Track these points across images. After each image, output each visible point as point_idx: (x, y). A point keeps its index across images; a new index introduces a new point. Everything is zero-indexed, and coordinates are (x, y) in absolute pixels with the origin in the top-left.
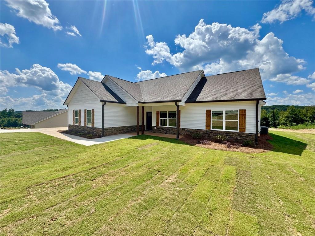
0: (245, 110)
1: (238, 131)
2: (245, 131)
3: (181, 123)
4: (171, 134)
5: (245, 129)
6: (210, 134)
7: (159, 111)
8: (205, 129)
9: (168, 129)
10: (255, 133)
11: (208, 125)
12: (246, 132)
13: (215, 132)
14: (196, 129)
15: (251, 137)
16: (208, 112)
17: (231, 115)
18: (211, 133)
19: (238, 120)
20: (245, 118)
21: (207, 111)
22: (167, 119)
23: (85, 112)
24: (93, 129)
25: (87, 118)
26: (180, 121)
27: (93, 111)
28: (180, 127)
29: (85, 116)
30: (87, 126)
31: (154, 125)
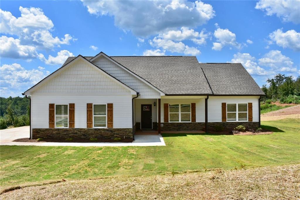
0: (252, 103)
1: (247, 121)
2: (252, 121)
3: (196, 117)
4: (185, 130)
5: (252, 119)
6: (226, 126)
7: (168, 104)
8: (221, 121)
9: (181, 125)
10: (258, 121)
11: (224, 117)
12: (253, 121)
13: (230, 123)
14: (212, 123)
15: (256, 125)
16: (224, 105)
17: (242, 107)
18: (227, 124)
19: (247, 111)
20: (252, 110)
21: (222, 104)
22: (179, 114)
23: (87, 108)
24: (111, 131)
25: (94, 117)
26: (195, 115)
27: (110, 106)
28: (195, 121)
29: (87, 113)
30: (94, 127)
31: (161, 122)
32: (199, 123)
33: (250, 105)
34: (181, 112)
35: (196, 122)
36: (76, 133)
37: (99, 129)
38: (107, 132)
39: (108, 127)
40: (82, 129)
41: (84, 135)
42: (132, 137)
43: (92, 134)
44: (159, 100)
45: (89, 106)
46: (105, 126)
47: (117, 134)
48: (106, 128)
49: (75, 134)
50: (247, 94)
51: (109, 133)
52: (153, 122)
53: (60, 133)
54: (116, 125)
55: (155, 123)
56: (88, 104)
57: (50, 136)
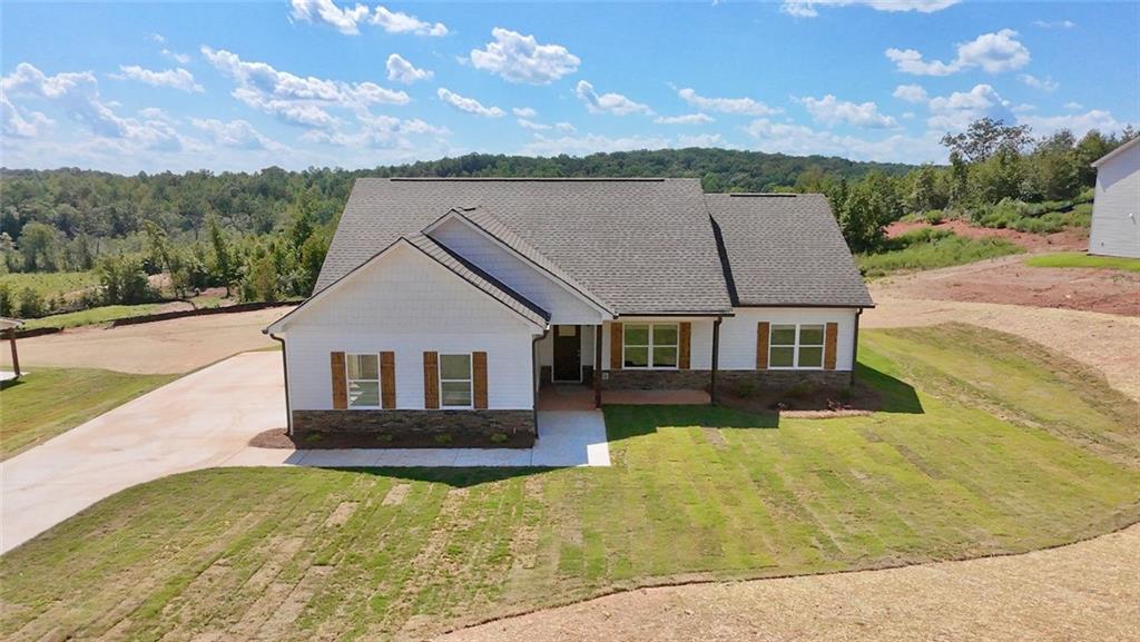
0: (836, 324)
1: (822, 368)
2: (834, 368)
3: (692, 358)
5: (834, 363)
6: (765, 380)
7: (620, 325)
8: (754, 368)
9: (650, 377)
10: (850, 369)
11: (761, 359)
12: (837, 369)
13: (777, 373)
14: (732, 371)
15: (843, 377)
16: (763, 327)
17: (810, 335)
18: (770, 376)
19: (822, 344)
20: (836, 340)
21: (760, 324)
22: (647, 348)
23: (425, 363)
24: (484, 417)
25: (443, 383)
26: (689, 352)
27: (481, 359)
28: (689, 367)
29: (426, 375)
30: (442, 408)
31: (603, 368)
32: (697, 372)
33: (833, 328)
34: (654, 344)
35: (692, 368)
36: (400, 421)
37: (455, 412)
38: (474, 418)
39: (475, 407)
40: (415, 411)
41: (420, 425)
42: (533, 429)
43: (438, 423)
44: (600, 327)
45: (430, 359)
46: (470, 405)
47: (497, 423)
48: (471, 408)
49: (397, 424)
50: (825, 302)
51: (479, 421)
52: (584, 367)
53: (360, 421)
54: (496, 403)
55: (589, 369)
56: (425, 353)
57: (337, 428)
